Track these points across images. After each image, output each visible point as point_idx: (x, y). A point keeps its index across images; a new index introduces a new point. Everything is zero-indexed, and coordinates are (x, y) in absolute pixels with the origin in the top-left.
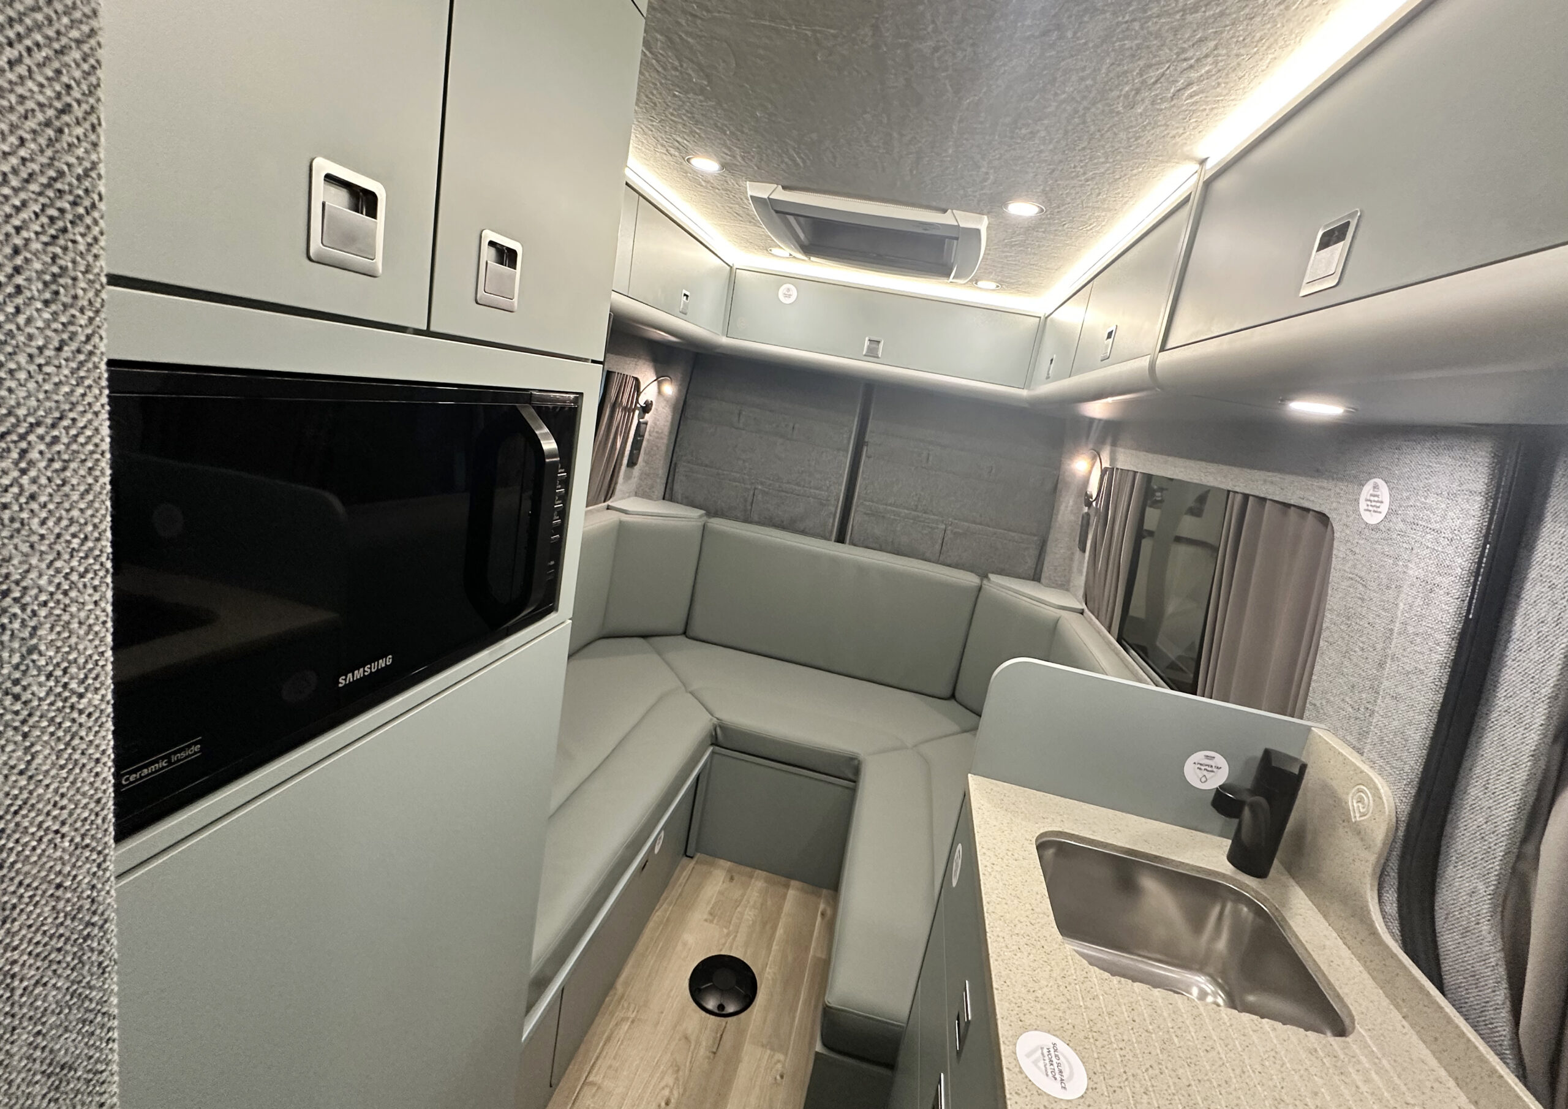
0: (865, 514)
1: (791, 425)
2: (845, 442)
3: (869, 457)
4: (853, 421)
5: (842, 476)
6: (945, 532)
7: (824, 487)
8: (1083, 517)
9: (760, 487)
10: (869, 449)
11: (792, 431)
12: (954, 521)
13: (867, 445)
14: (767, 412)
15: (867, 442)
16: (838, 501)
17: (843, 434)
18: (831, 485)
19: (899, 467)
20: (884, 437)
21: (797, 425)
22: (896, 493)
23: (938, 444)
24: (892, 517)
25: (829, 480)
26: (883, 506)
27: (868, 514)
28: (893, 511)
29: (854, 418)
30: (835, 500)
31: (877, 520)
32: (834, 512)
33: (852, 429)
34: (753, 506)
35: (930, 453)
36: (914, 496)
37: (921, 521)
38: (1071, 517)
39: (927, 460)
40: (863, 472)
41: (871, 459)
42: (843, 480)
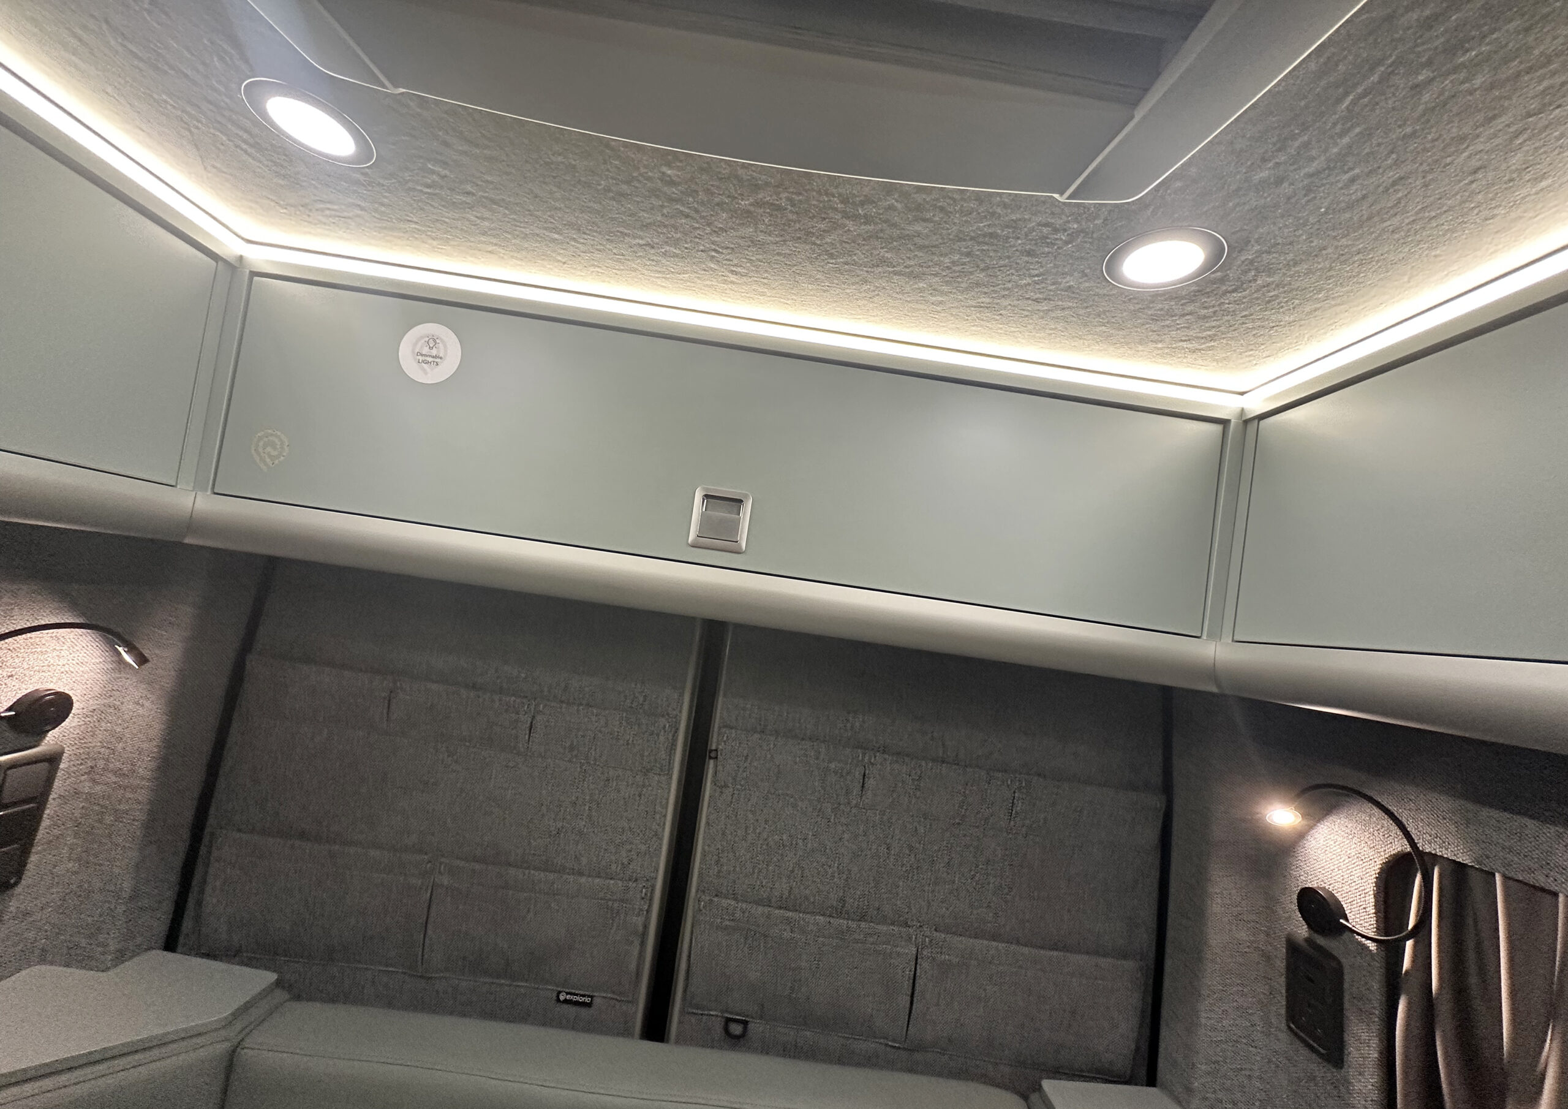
0: (718, 927)
1: (525, 718)
2: (663, 754)
3: (720, 785)
4: (680, 702)
5: (658, 836)
6: (916, 964)
7: (614, 867)
8: (1292, 947)
9: (446, 880)
10: (720, 768)
11: (528, 732)
12: (936, 934)
13: (716, 758)
14: (464, 692)
15: (716, 750)
16: (651, 899)
17: (658, 735)
18: (630, 861)
19: (795, 806)
20: (757, 736)
21: (539, 718)
22: (793, 871)
23: (885, 750)
24: (787, 935)
25: (628, 847)
26: (760, 909)
27: (726, 928)
28: (788, 921)
29: (682, 695)
30: (643, 898)
31: (750, 941)
32: (641, 929)
33: (678, 723)
34: (429, 932)
35: (867, 772)
36: (836, 875)
37: (857, 941)
38: (1243, 935)
39: (863, 787)
40: (708, 823)
41: (728, 792)
42: (661, 844)
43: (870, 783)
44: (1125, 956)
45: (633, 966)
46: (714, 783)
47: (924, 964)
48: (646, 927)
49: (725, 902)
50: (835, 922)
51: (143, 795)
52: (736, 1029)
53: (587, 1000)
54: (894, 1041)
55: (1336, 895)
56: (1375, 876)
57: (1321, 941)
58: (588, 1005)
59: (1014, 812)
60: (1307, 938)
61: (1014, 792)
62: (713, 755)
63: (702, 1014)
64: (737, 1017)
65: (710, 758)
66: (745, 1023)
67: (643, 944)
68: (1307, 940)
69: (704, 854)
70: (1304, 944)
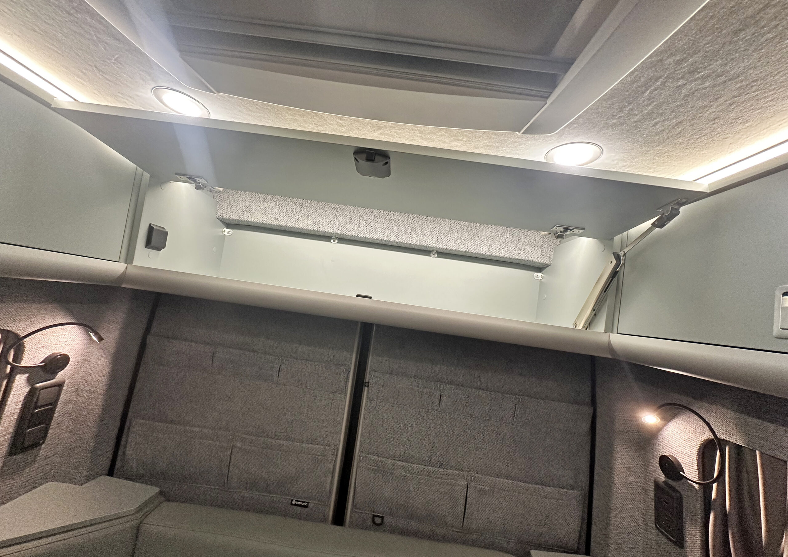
0: (369, 470)
1: (277, 366)
2: (342, 384)
3: (370, 400)
4: (350, 359)
5: (340, 424)
6: (467, 490)
7: (319, 439)
8: (657, 485)
9: (238, 444)
10: (370, 391)
11: (278, 373)
12: (476, 475)
13: (368, 386)
14: (247, 353)
15: (368, 382)
16: (337, 455)
17: (340, 374)
18: (327, 436)
19: (407, 410)
20: (388, 376)
21: (283, 366)
22: (406, 442)
23: (451, 383)
24: (403, 474)
25: (325, 429)
26: (390, 461)
27: (373, 470)
28: (404, 467)
29: (352, 355)
30: (332, 455)
31: (385, 477)
32: (332, 470)
33: (350, 368)
34: (231, 469)
35: (442, 394)
36: (427, 444)
37: (436, 478)
38: (632, 479)
39: (440, 401)
40: (364, 418)
41: (374, 403)
42: (341, 428)
43: (444, 399)
44: (573, 488)
45: (328, 487)
46: (367, 398)
47: (471, 490)
48: (334, 469)
49: (373, 457)
50: (427, 468)
51: (100, 402)
52: (378, 520)
53: (306, 504)
54: (456, 528)
55: (678, 459)
56: (697, 450)
57: (671, 482)
58: (307, 507)
59: (515, 415)
60: (665, 481)
61: (516, 404)
62: (367, 384)
63: (362, 513)
64: (379, 515)
65: (365, 386)
66: (382, 518)
67: (333, 477)
68: (664, 482)
69: (362, 434)
70: (662, 484)
